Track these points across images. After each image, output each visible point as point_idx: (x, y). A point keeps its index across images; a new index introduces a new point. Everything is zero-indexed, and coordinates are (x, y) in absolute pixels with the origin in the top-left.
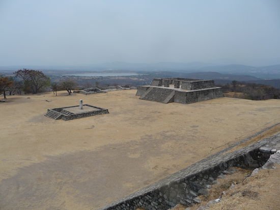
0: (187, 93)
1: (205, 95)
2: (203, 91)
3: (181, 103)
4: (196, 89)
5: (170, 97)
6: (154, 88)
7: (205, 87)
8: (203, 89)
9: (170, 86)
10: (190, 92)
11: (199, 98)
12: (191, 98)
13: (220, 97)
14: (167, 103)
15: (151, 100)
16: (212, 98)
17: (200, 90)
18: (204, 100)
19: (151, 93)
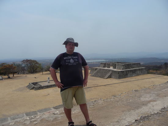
0: (119, 72)
1: (133, 73)
2: (131, 70)
3: (115, 78)
4: (126, 69)
5: (109, 74)
6: (100, 69)
7: (134, 68)
8: (132, 69)
9: (111, 67)
10: (121, 71)
11: (129, 75)
12: (122, 75)
13: (144, 74)
14: (107, 79)
15: (97, 77)
16: (138, 75)
17: (129, 70)
18: (132, 76)
19: (98, 72)
